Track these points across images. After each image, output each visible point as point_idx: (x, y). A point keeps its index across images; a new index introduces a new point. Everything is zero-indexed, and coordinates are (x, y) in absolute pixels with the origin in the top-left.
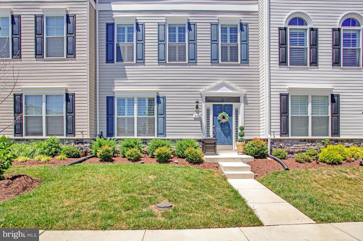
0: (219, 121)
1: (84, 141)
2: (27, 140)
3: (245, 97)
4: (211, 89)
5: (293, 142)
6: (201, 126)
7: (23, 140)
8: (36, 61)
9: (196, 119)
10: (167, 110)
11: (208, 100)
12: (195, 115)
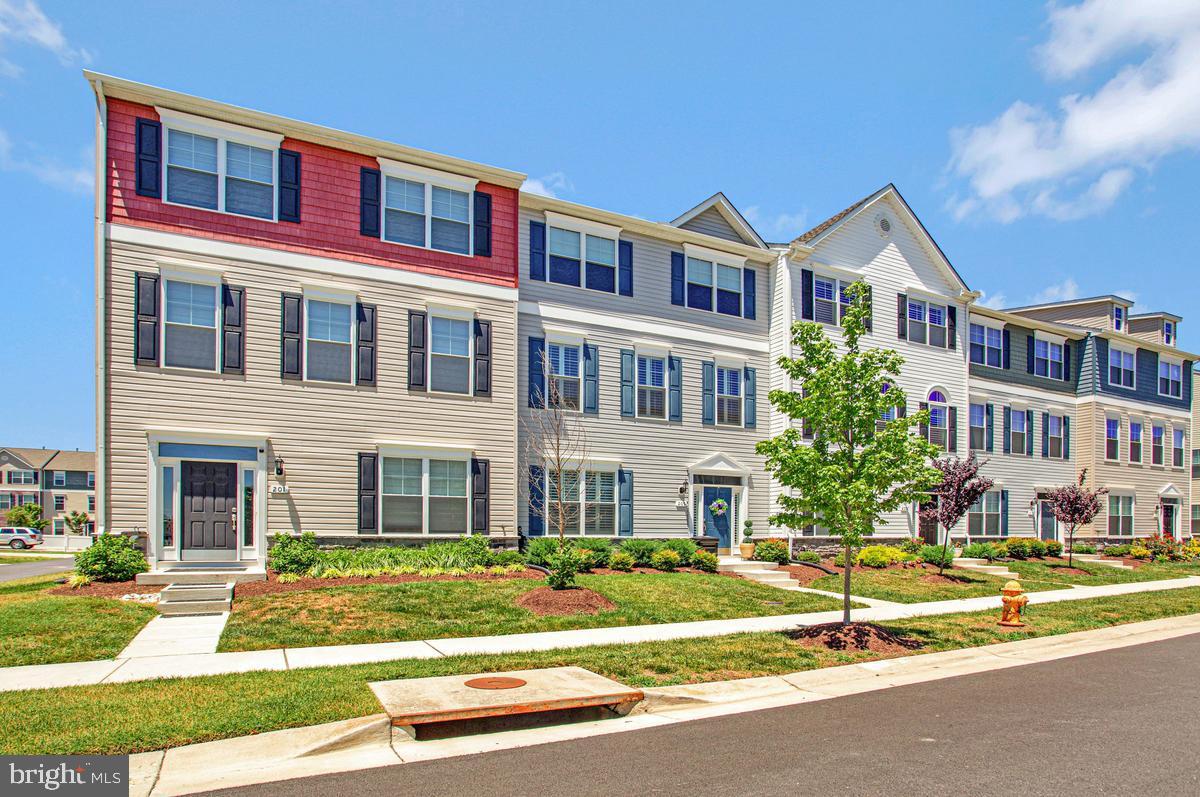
0: (712, 512)
1: (507, 542)
2: (388, 541)
3: (750, 478)
4: (704, 464)
5: (818, 542)
6: (687, 520)
7: (380, 540)
8: (410, 395)
9: (680, 509)
10: (635, 494)
11: (699, 479)
12: (679, 503)
